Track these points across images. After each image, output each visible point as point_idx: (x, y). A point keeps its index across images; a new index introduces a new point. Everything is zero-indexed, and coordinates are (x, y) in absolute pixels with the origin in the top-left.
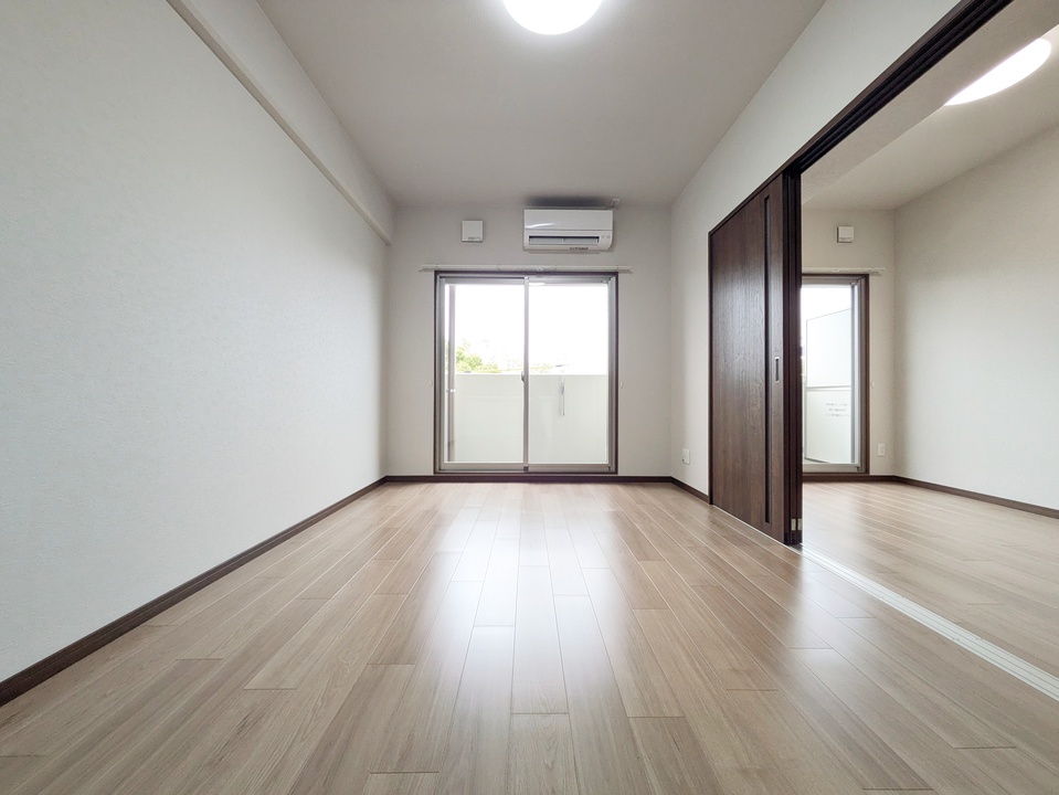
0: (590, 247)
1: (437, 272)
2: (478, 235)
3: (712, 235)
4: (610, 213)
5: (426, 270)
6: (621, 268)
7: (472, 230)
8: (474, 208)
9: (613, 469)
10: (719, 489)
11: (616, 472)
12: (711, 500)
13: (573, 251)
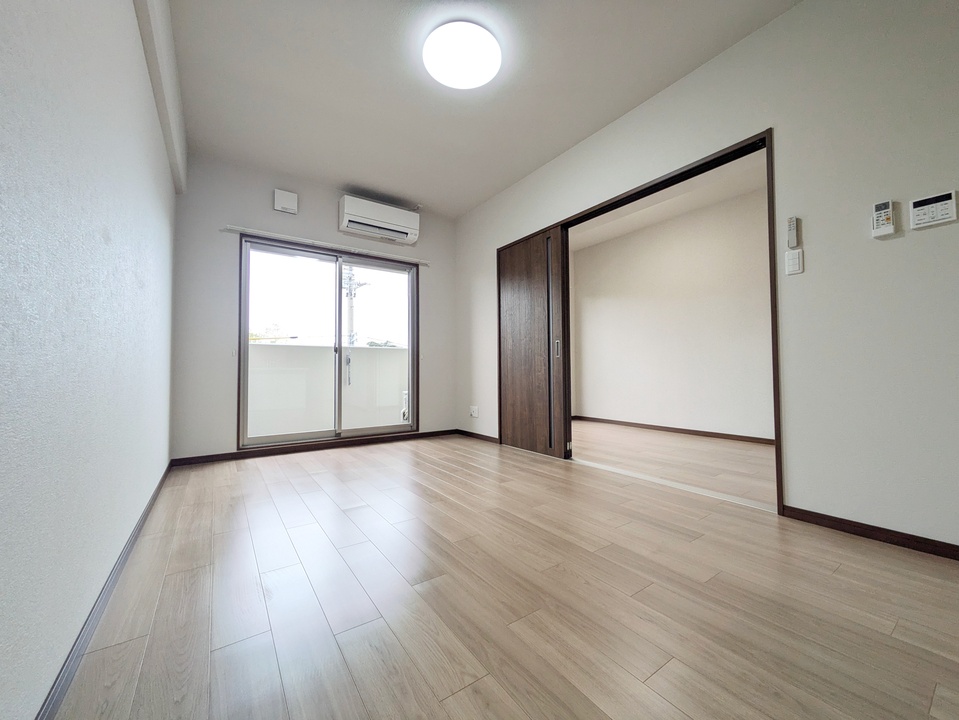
0: (398, 240)
1: (243, 235)
2: (293, 206)
3: (500, 251)
4: (416, 216)
5: (231, 231)
6: (422, 261)
7: (286, 200)
8: (289, 180)
9: (415, 428)
10: (508, 432)
11: (418, 429)
12: (500, 441)
13: (383, 240)
